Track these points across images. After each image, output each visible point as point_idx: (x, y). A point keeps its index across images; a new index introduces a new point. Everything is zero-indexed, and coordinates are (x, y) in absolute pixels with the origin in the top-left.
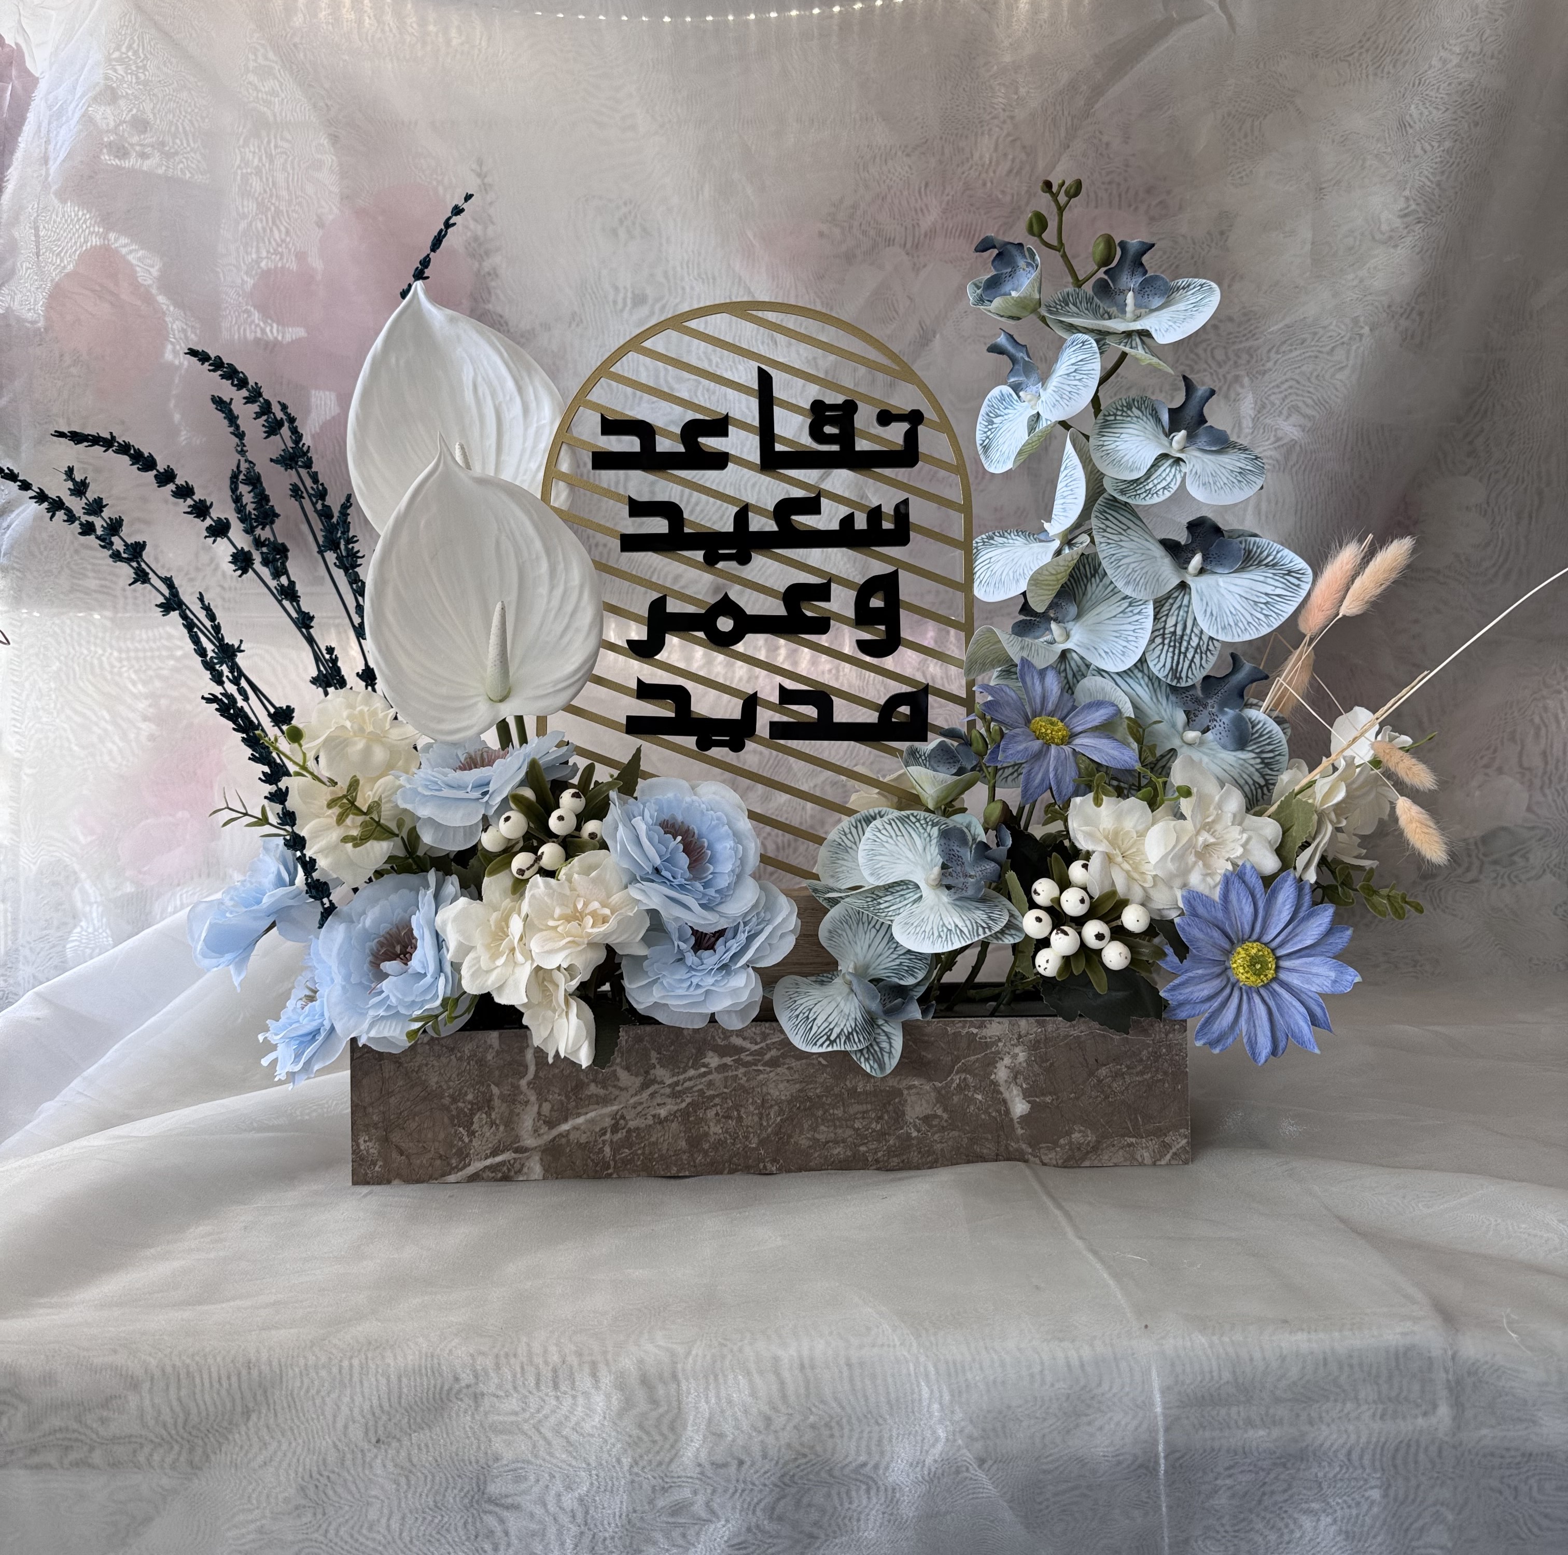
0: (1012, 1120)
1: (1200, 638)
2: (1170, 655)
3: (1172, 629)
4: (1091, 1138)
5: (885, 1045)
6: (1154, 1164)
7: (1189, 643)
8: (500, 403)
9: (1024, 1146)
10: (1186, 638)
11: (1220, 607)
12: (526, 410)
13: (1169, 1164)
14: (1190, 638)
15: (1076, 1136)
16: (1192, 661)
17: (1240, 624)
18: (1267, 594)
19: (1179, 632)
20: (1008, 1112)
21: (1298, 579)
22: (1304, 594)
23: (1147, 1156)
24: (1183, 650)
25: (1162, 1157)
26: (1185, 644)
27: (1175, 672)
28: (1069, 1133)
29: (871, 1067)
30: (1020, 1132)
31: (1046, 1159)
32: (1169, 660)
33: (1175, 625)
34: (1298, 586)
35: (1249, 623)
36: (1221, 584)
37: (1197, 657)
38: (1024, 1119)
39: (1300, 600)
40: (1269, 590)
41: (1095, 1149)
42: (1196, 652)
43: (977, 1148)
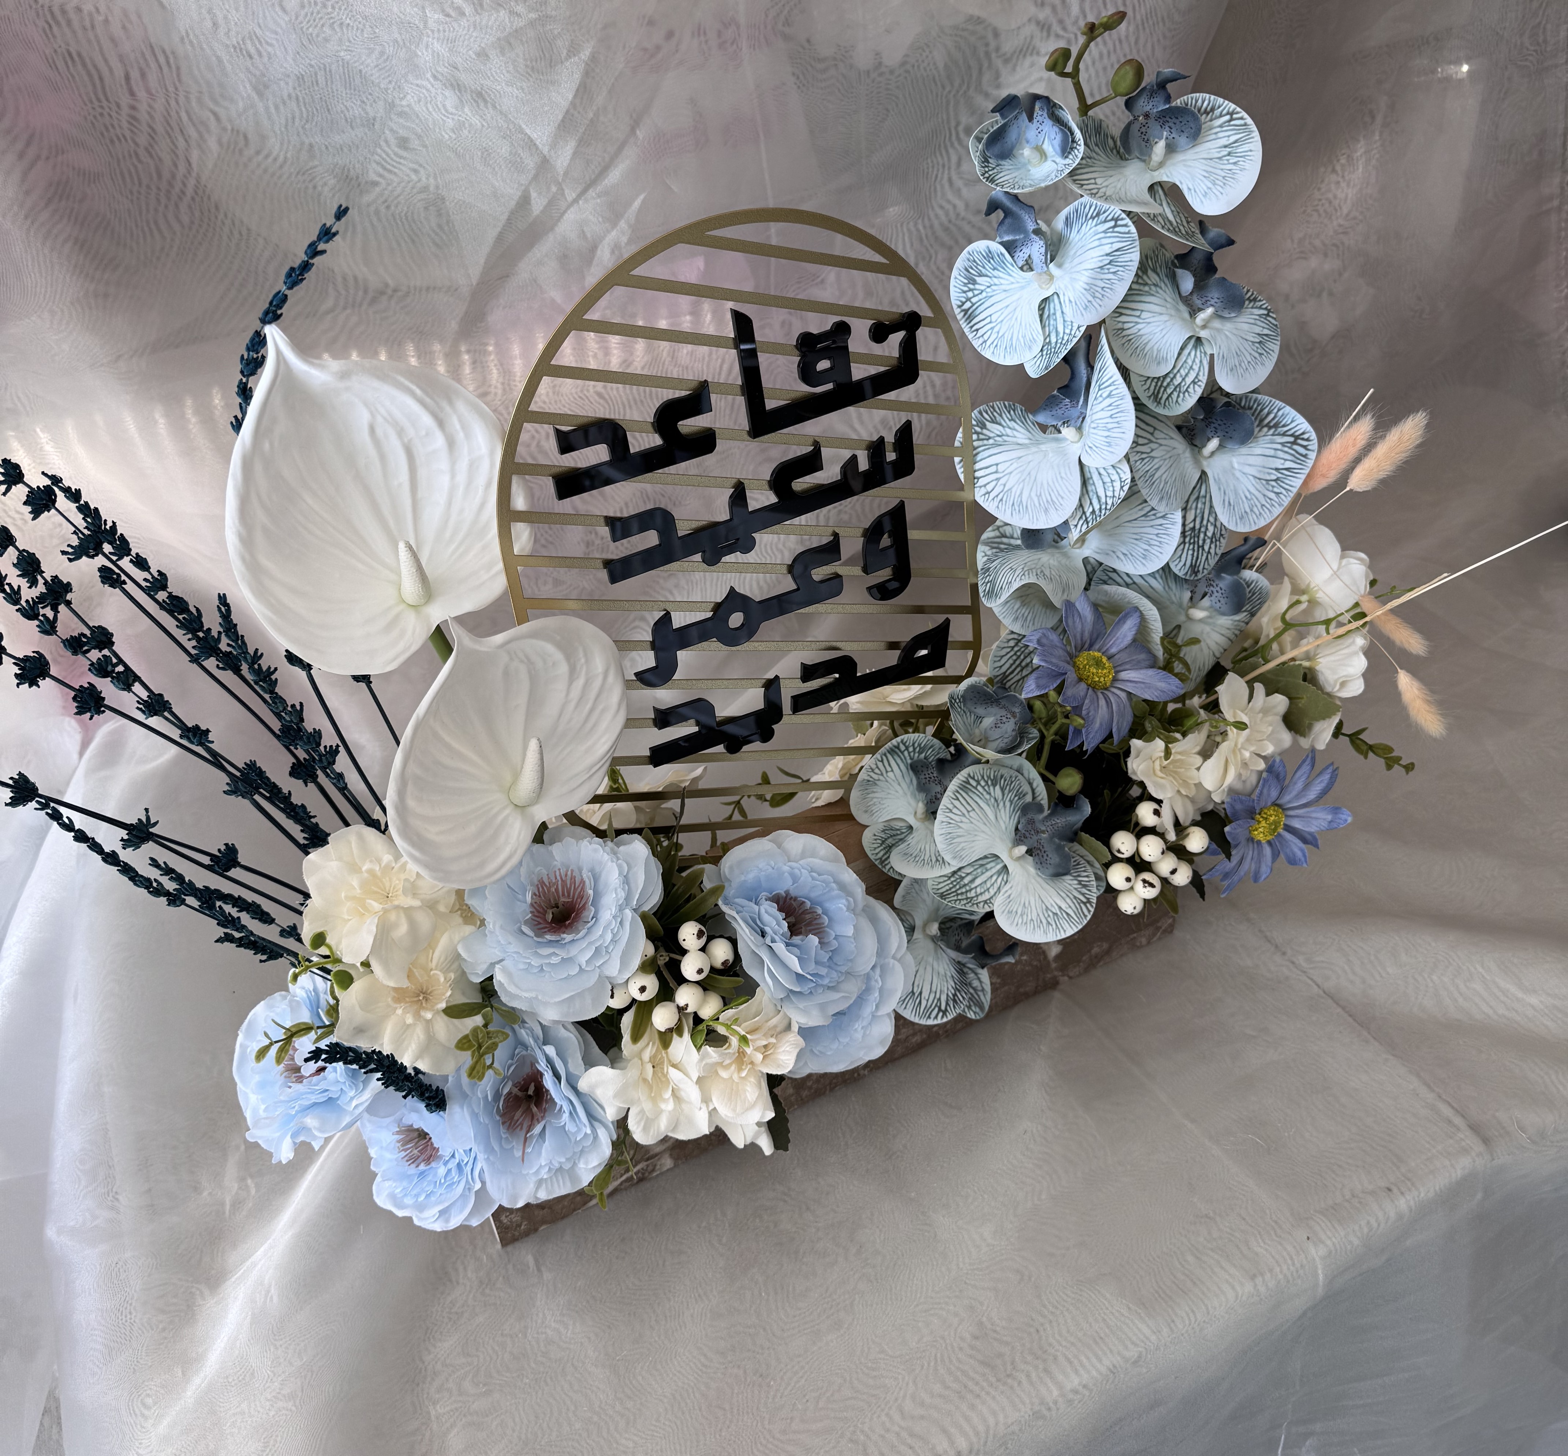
0: (1049, 962)
1: (1215, 526)
2: (1190, 552)
3: (1192, 525)
4: (1105, 946)
5: (976, 983)
6: (1149, 943)
7: (1205, 534)
8: (410, 441)
9: (1056, 973)
10: (1203, 529)
11: (1236, 493)
12: (451, 443)
13: (1160, 939)
14: (1207, 529)
15: (1096, 950)
16: (1209, 552)
17: (1255, 509)
18: (1277, 469)
19: (1197, 527)
20: (1046, 957)
21: (1305, 447)
22: (1310, 463)
23: (1144, 941)
24: (1201, 542)
25: (1154, 935)
26: (1202, 535)
27: (1194, 569)
28: (1089, 951)
29: (975, 1013)
30: (1054, 965)
31: (1071, 974)
32: (1190, 557)
33: (1194, 520)
34: (1305, 456)
35: (1263, 505)
36: (1236, 465)
37: (1213, 546)
38: (1058, 957)
39: (1307, 471)
40: (1279, 464)
41: (1108, 952)
42: (1212, 542)
43: (1022, 990)
